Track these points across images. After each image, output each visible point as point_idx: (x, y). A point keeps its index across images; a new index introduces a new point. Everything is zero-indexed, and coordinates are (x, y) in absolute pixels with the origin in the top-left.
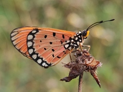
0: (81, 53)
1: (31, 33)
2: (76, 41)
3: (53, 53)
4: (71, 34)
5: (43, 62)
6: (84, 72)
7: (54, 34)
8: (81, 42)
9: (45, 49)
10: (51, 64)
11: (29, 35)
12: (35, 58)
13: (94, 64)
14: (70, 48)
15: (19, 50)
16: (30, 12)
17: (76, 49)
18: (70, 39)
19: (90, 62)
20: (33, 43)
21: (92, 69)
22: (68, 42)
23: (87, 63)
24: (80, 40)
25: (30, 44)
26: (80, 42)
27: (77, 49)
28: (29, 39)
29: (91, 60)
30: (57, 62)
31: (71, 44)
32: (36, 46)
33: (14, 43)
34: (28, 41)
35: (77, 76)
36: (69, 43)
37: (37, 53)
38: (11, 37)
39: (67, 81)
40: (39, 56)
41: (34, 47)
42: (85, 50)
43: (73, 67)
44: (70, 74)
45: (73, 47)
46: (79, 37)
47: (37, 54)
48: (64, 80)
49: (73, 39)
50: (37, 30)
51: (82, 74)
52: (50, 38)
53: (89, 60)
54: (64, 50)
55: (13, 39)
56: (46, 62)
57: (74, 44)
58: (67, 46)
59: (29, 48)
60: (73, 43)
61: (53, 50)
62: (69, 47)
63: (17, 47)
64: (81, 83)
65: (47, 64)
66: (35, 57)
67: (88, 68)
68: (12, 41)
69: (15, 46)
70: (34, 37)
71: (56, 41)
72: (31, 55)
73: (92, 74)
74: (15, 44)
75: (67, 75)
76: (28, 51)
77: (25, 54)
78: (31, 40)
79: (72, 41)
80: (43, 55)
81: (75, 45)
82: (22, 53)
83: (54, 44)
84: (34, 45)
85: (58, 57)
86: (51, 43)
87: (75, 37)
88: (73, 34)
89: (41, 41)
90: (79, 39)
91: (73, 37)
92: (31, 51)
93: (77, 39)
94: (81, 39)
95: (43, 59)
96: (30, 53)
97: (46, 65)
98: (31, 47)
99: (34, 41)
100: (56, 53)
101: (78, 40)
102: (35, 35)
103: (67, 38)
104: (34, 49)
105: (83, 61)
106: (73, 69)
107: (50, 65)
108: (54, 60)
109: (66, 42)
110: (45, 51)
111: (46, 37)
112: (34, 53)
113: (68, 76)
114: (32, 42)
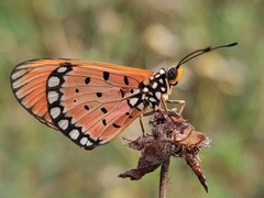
0: (166, 116)
1: (55, 73)
2: (154, 91)
3: (103, 116)
4: (143, 74)
5: (82, 135)
6: (172, 157)
7: (106, 75)
8: (165, 92)
9: (87, 108)
10: (99, 141)
11: (51, 76)
12: (65, 128)
13: (193, 141)
14: (141, 106)
15: (30, 110)
16: (64, 22)
17: (154, 107)
18: (142, 86)
19: (184, 136)
20: (61, 94)
21: (189, 152)
22: (137, 92)
23: (178, 139)
24: (163, 89)
25: (53, 97)
26: (163, 93)
27: (157, 108)
28: (50, 85)
29: (186, 132)
30: (113, 136)
31: (144, 97)
32: (68, 102)
33: (19, 94)
34: (48, 90)
35: (156, 166)
36: (139, 96)
37: (68, 115)
38: (12, 81)
39: (133, 179)
40: (73, 122)
41: (62, 104)
42: (174, 110)
43: (148, 148)
44: (140, 163)
45: (147, 103)
46: (161, 81)
47: (70, 119)
48: (127, 176)
49: (148, 87)
50: (69, 67)
51: (167, 162)
52: (98, 84)
53: (182, 133)
54: (128, 109)
55: (16, 85)
56: (88, 136)
57: (150, 96)
58: (134, 101)
59: (51, 107)
60: (147, 94)
61: (104, 111)
62: (138, 103)
63: (24, 103)
64: (164, 181)
65: (92, 141)
66: (64, 124)
67: (180, 150)
68: (15, 91)
69: (20, 101)
70: (62, 81)
71: (111, 90)
72: (56, 122)
73: (188, 163)
74: (19, 97)
75: (135, 166)
76: (49, 111)
77: (43, 118)
78: (56, 89)
79: (146, 90)
80: (82, 121)
81: (152, 100)
82: (35, 116)
83: (107, 96)
84: (63, 98)
85: (115, 126)
86: (99, 95)
87: (152, 82)
88: (146, 75)
89: (77, 91)
90: (160, 85)
91: (146, 83)
92: (56, 112)
93: (155, 85)
94: (166, 87)
95: (83, 131)
96: (54, 117)
97: (89, 144)
98: (57, 104)
99: (61, 90)
100: (111, 117)
101: (158, 89)
102: (65, 78)
103: (134, 84)
104: (62, 108)
105: (169, 133)
106: (146, 152)
107: (97, 143)
108: (106, 132)
109: (132, 92)
110: (87, 112)
111: (88, 81)
112: (62, 117)
113: (135, 168)
114: (58, 92)
